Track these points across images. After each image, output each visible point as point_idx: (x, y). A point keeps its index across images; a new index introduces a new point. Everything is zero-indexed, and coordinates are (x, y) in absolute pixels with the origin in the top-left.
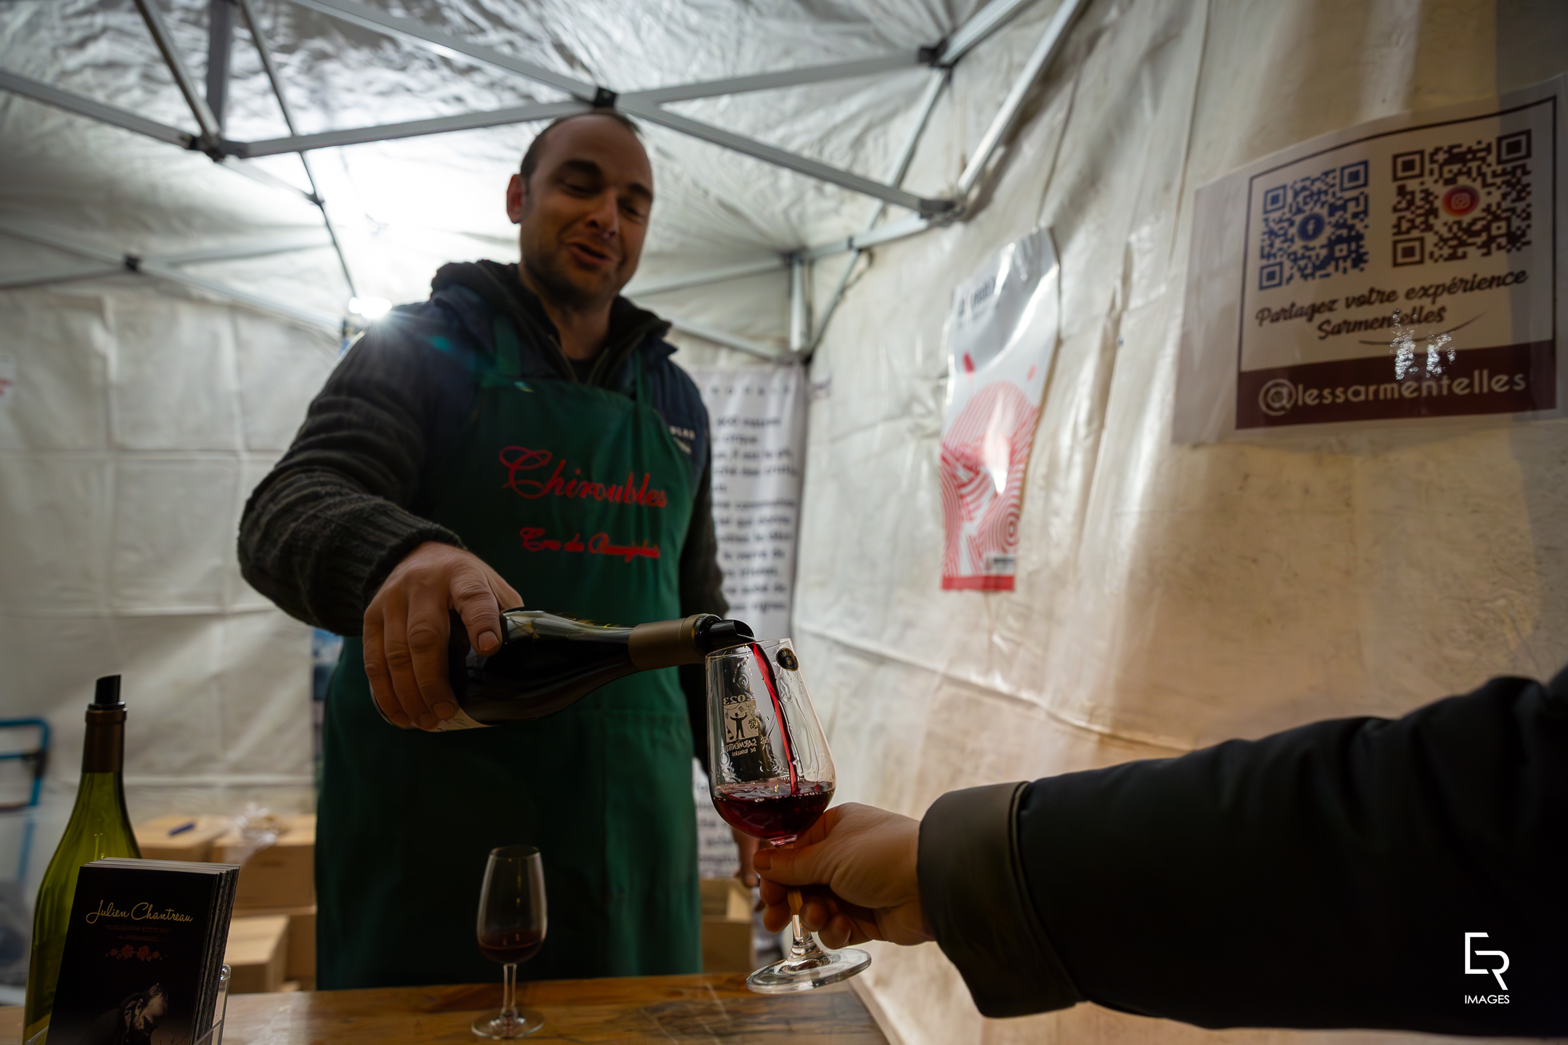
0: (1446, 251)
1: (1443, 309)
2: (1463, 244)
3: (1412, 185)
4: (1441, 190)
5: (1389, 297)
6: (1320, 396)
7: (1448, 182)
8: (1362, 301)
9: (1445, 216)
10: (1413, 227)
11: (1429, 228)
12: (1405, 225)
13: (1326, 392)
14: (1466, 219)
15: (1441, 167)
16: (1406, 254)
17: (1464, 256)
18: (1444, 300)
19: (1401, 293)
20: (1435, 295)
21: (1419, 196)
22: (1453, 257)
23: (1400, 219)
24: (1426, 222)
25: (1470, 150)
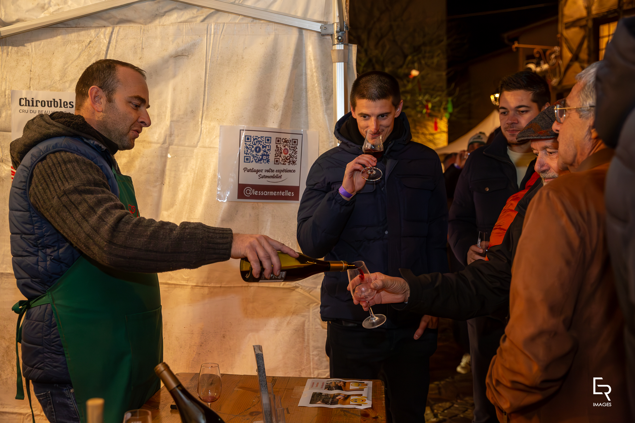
0: (283, 163)
1: (281, 176)
2: (285, 161)
3: (279, 146)
4: (283, 148)
5: (273, 171)
6: (258, 193)
7: (284, 147)
8: (268, 171)
9: (283, 155)
10: (278, 156)
11: (280, 156)
12: (277, 155)
13: (259, 192)
14: (286, 156)
15: (284, 142)
16: (277, 162)
17: (285, 164)
18: (282, 173)
19: (275, 171)
20: (280, 172)
21: (280, 148)
22: (284, 164)
23: (276, 153)
24: (280, 155)
25: (288, 140)
